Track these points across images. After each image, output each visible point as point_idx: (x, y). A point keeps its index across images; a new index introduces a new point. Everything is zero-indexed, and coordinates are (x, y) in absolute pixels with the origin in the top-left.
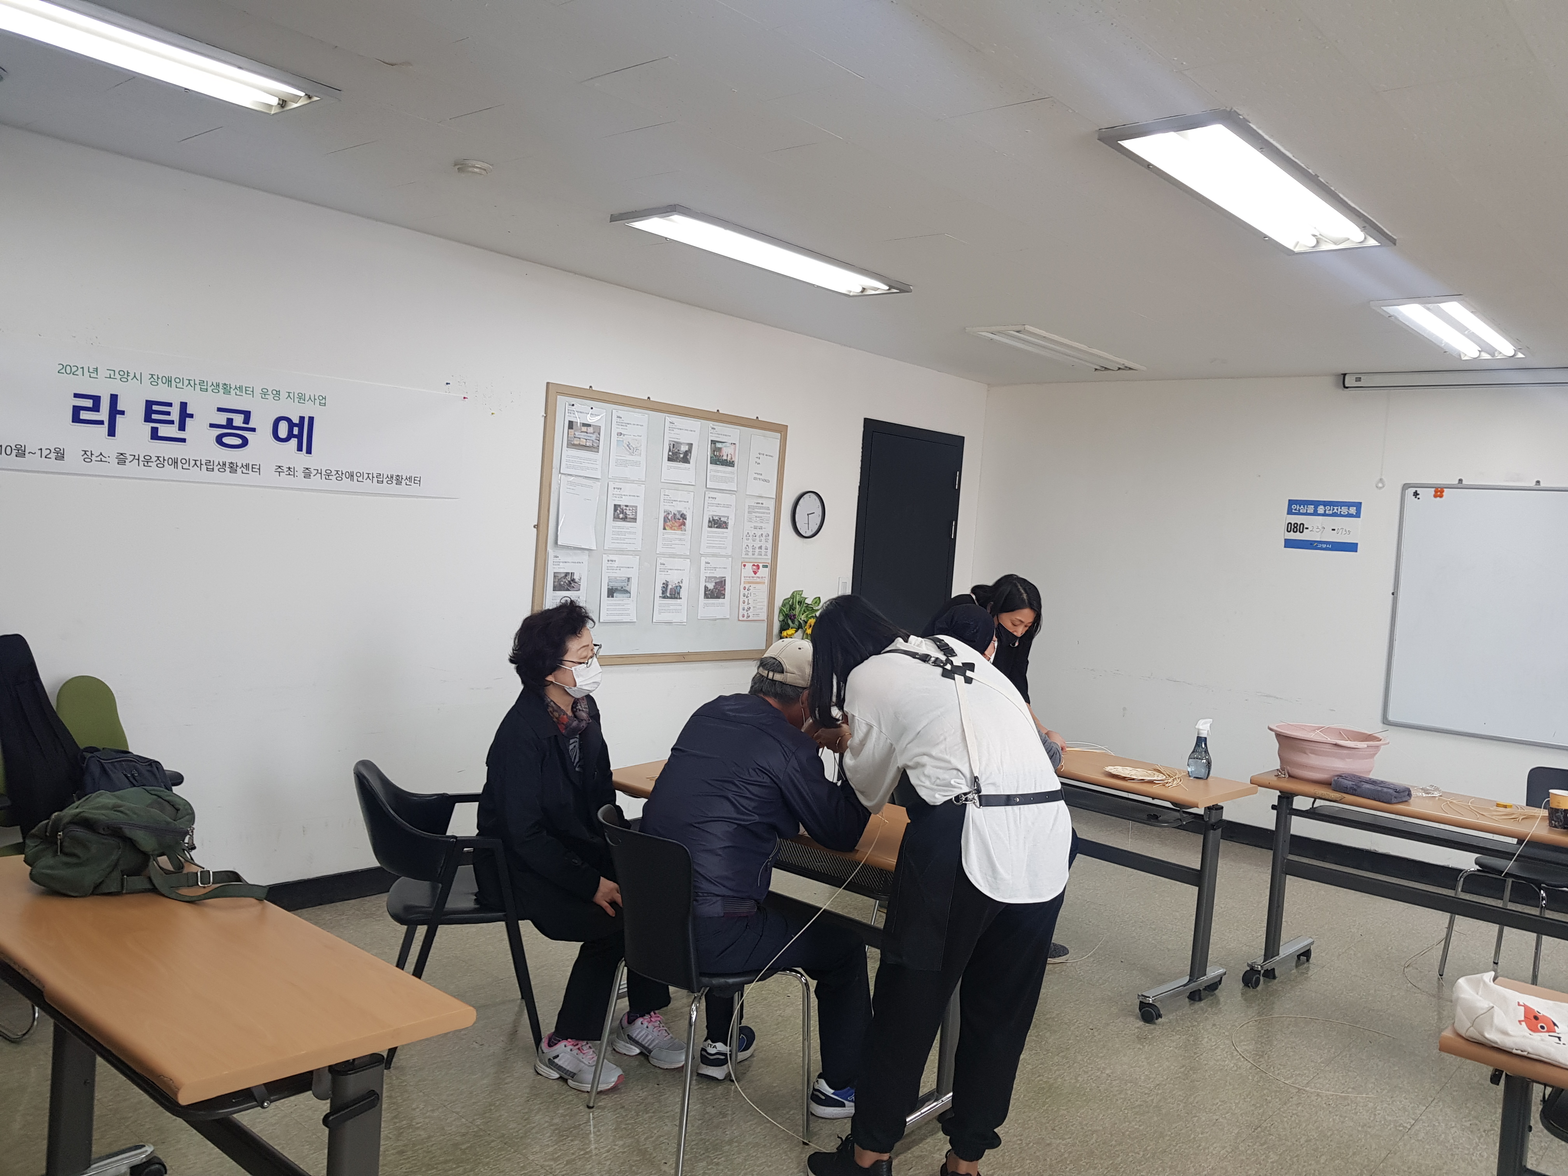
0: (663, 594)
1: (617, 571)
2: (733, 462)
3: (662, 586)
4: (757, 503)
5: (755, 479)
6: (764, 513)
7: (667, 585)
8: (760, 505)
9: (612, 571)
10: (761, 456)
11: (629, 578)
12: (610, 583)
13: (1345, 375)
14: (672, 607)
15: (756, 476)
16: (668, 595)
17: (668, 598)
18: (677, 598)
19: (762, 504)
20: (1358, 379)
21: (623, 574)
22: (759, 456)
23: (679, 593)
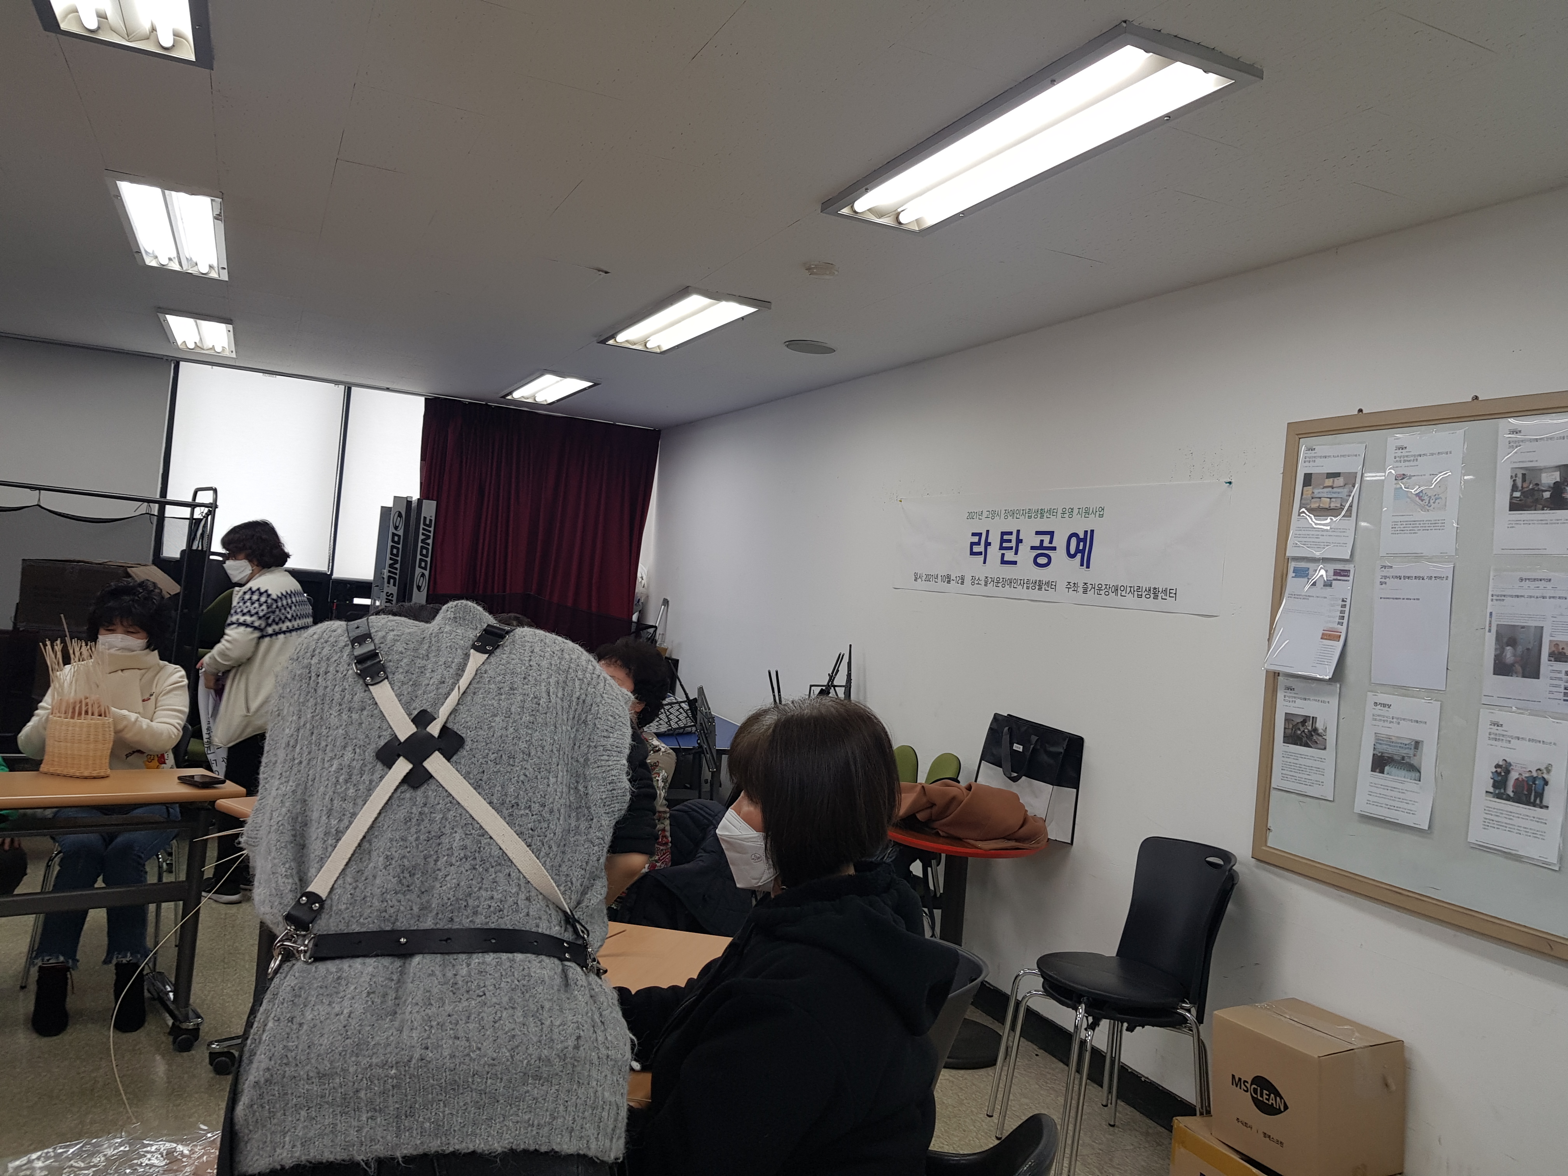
0: (1495, 786)
1: (1390, 725)
3: (1494, 770)
7: (1508, 772)
9: (1381, 723)
11: (1417, 744)
12: (1378, 746)
14: (1516, 821)
16: (1512, 794)
17: (1508, 798)
18: (1534, 805)
21: (1405, 732)
23: (1540, 795)
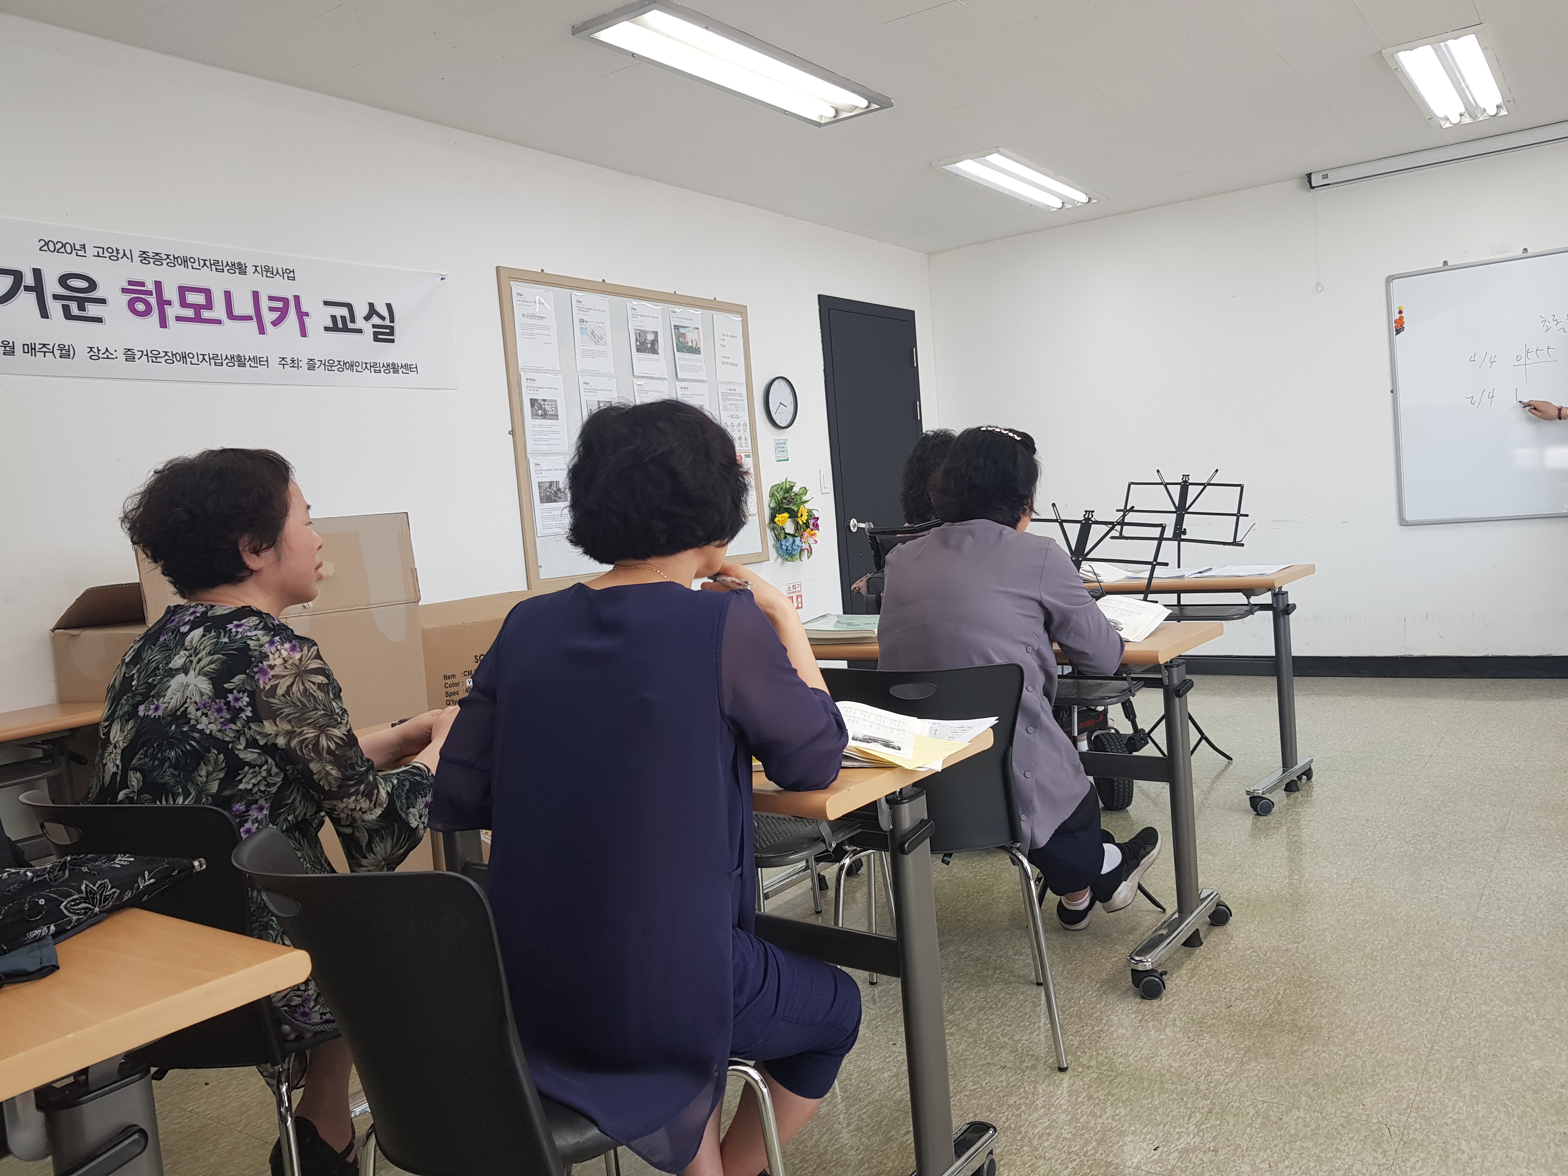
2: (699, 348)
4: (730, 390)
5: (723, 363)
6: (737, 400)
8: (733, 392)
10: (725, 337)
13: (1309, 176)
15: (724, 360)
19: (735, 390)
20: (1325, 177)
22: (723, 338)
